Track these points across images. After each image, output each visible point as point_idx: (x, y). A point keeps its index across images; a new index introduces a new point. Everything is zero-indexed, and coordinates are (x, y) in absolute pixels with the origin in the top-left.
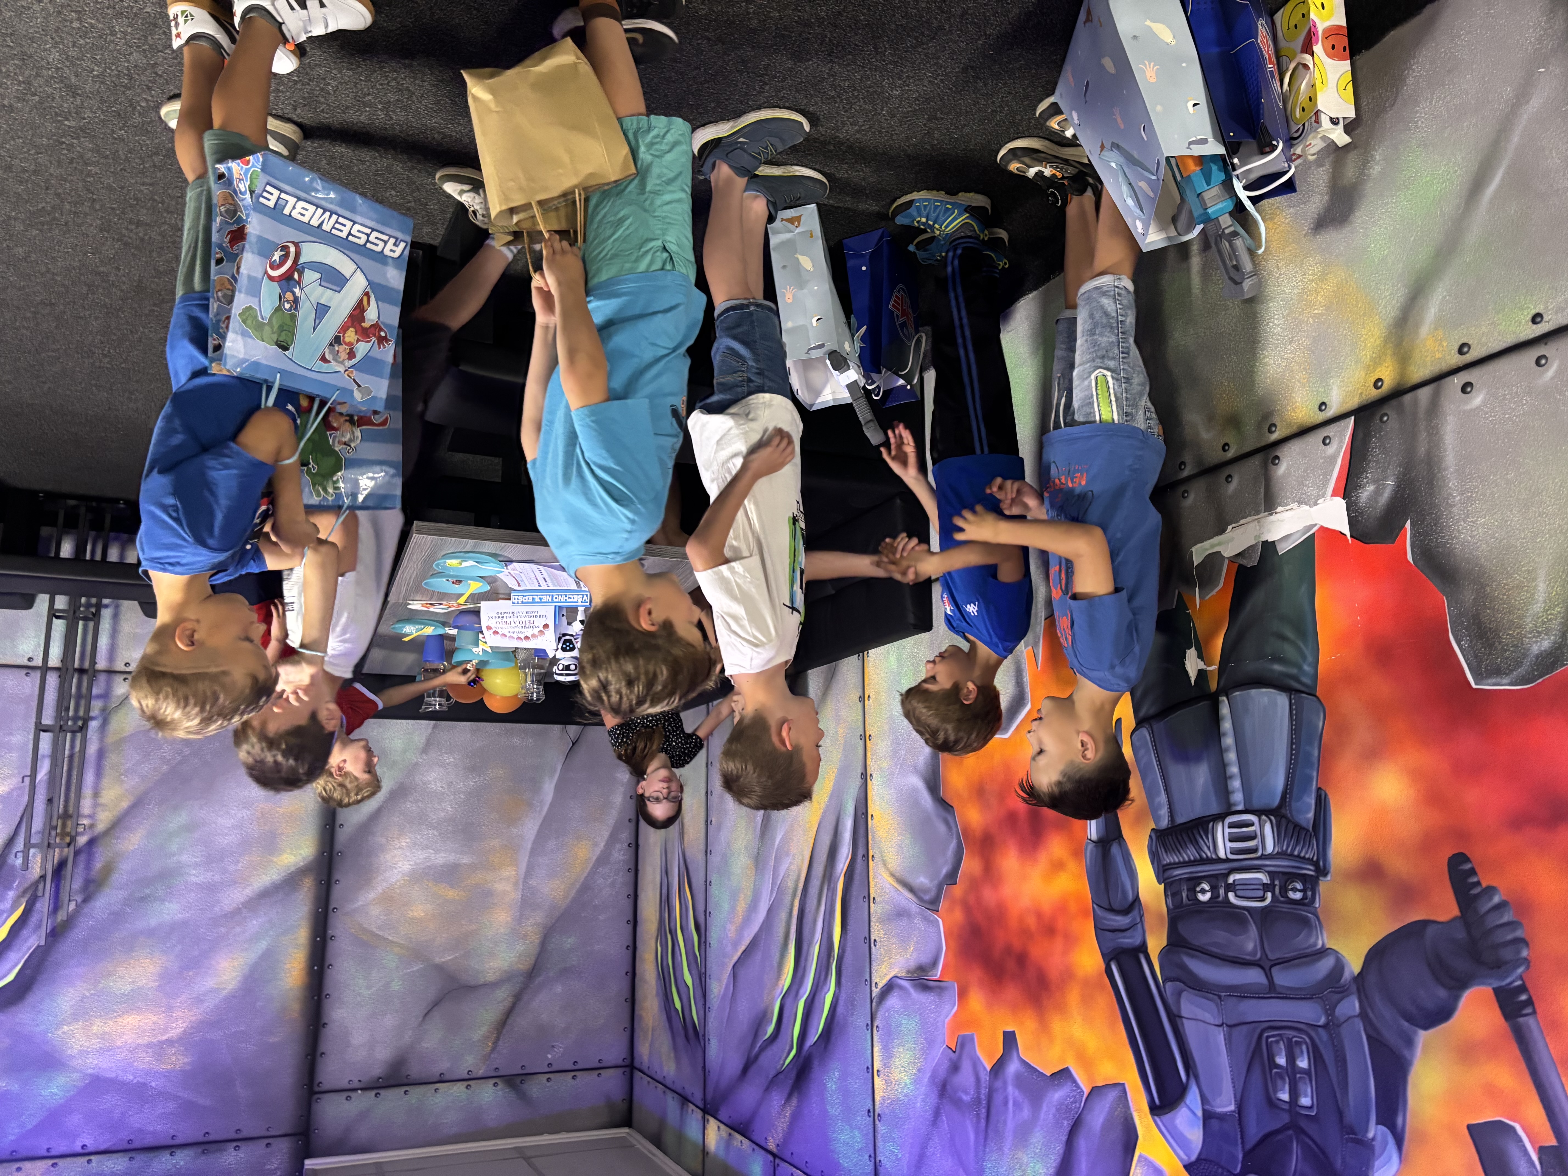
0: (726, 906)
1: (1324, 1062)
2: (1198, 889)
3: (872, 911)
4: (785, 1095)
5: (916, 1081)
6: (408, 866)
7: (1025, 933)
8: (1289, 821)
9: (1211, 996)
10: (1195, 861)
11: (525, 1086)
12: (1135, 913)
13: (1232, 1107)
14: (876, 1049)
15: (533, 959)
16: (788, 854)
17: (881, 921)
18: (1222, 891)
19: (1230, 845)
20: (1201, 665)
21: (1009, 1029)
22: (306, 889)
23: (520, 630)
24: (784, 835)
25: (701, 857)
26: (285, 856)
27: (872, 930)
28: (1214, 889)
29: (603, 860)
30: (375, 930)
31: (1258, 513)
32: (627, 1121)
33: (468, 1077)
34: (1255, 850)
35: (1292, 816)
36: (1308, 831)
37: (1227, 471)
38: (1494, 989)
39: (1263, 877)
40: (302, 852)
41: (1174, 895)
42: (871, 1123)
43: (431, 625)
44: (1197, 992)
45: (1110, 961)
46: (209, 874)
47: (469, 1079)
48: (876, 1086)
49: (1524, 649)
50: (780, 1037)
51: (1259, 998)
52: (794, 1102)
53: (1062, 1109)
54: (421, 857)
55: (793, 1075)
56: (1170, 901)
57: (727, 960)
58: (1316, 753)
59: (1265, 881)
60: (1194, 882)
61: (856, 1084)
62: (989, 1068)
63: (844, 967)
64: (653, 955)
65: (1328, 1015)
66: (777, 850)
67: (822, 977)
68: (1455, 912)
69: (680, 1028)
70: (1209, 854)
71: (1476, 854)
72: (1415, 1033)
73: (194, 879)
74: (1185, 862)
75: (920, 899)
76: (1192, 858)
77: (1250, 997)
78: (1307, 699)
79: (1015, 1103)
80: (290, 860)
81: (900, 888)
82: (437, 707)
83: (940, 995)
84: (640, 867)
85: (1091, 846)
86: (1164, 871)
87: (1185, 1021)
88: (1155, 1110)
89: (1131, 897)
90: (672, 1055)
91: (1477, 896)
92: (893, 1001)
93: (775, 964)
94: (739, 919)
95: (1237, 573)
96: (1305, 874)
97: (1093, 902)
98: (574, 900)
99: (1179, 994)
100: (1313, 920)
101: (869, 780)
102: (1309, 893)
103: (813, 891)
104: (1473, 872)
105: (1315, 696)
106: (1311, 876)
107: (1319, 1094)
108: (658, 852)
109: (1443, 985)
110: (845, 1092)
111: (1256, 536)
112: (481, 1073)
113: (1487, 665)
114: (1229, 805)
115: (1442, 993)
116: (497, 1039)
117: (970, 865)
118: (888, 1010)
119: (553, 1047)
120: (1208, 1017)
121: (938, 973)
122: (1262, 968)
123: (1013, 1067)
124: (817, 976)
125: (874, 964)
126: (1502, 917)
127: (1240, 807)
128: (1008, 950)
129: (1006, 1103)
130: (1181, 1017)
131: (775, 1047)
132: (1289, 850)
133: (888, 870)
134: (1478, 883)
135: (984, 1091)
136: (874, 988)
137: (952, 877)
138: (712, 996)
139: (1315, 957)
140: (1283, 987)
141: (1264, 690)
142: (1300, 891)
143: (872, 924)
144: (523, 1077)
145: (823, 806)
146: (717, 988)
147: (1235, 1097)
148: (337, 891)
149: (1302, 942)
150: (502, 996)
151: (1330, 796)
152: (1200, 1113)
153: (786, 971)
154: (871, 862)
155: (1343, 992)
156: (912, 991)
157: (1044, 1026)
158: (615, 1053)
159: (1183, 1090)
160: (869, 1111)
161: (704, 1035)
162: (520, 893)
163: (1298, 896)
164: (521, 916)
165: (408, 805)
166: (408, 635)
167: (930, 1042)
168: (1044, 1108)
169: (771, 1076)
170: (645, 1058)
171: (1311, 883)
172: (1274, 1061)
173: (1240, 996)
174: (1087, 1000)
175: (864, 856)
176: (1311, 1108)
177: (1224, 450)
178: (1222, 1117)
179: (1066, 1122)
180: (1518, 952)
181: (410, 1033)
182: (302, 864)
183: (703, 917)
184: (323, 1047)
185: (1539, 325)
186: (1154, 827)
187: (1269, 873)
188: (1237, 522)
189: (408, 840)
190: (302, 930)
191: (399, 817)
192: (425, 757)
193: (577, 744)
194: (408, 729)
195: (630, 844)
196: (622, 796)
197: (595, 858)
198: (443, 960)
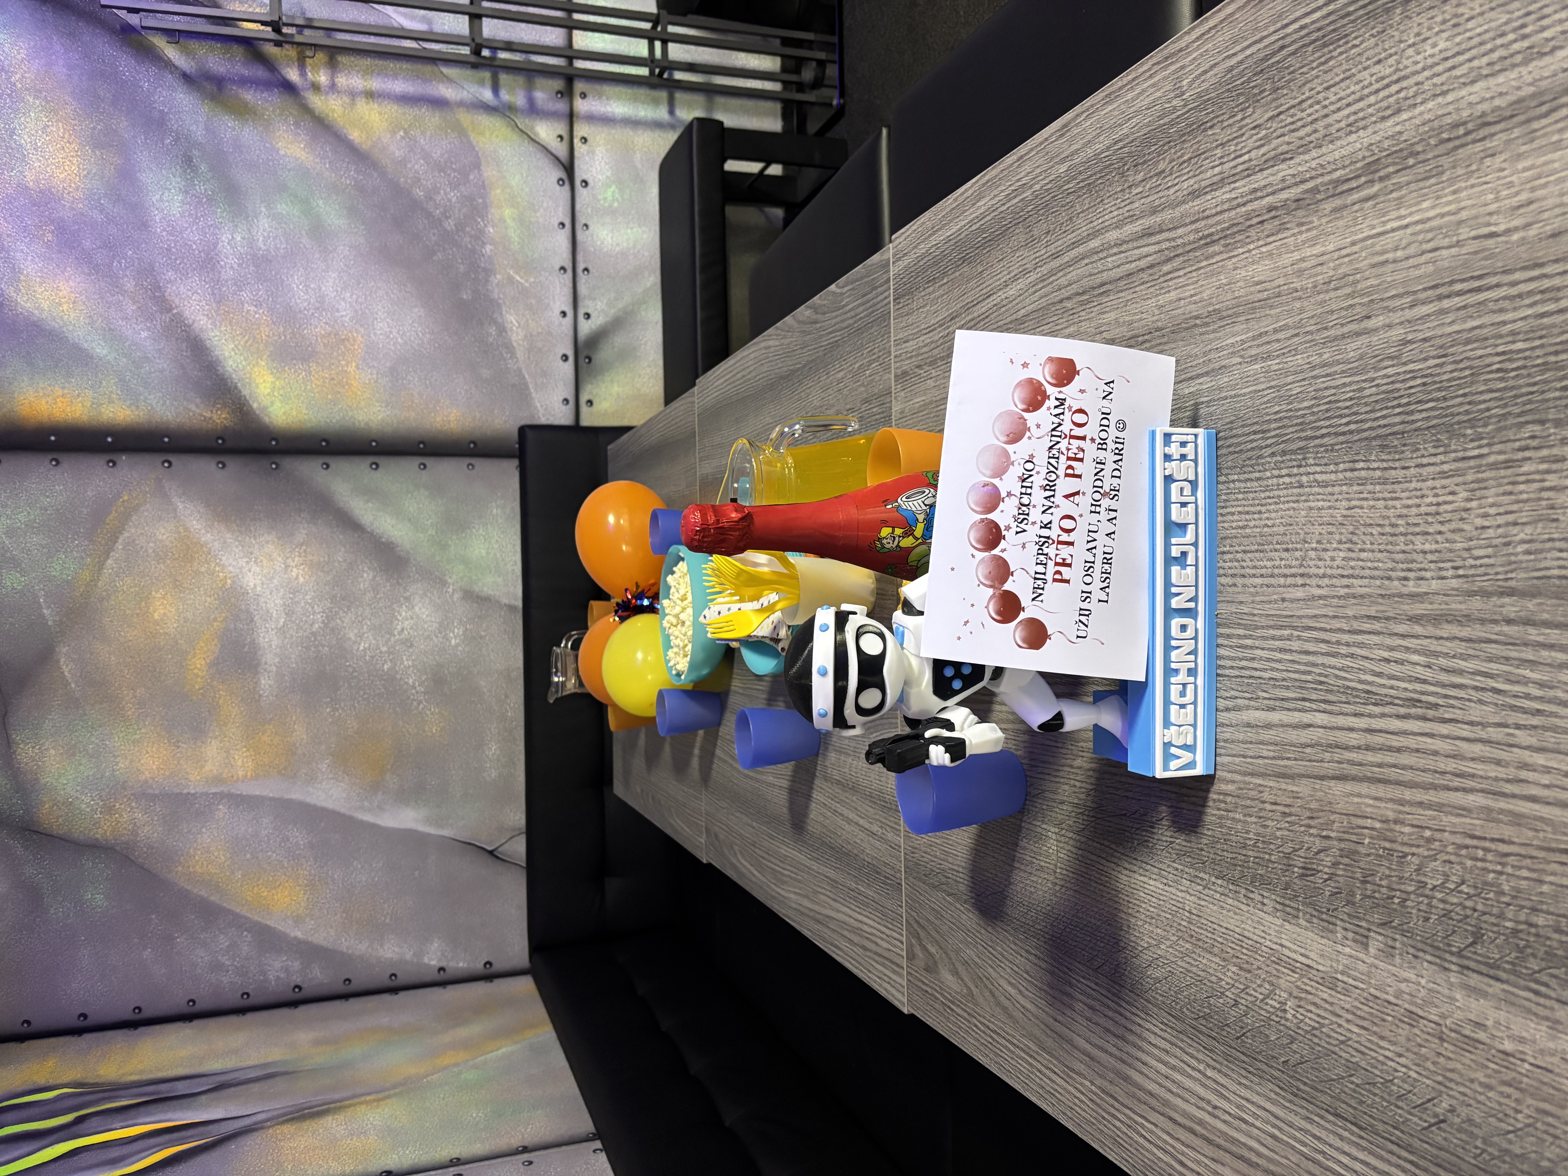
6: (252, 585)
15: (60, 831)
22: (208, 415)
26: (270, 379)
29: (268, 939)
30: (126, 534)
40: (278, 404)
46: (233, 261)
54: (271, 605)
73: (225, 237)
80: (261, 386)
84: (249, 1016)
98: (184, 896)
148: (205, 466)
162: (199, 790)
165: (368, 575)
182: (255, 405)
189: (301, 580)
190: (128, 412)
191: (345, 561)
192: (456, 596)
193: (490, 859)
194: (506, 565)
195: (300, 988)
196: (395, 957)
197: (271, 923)
198: (62, 660)
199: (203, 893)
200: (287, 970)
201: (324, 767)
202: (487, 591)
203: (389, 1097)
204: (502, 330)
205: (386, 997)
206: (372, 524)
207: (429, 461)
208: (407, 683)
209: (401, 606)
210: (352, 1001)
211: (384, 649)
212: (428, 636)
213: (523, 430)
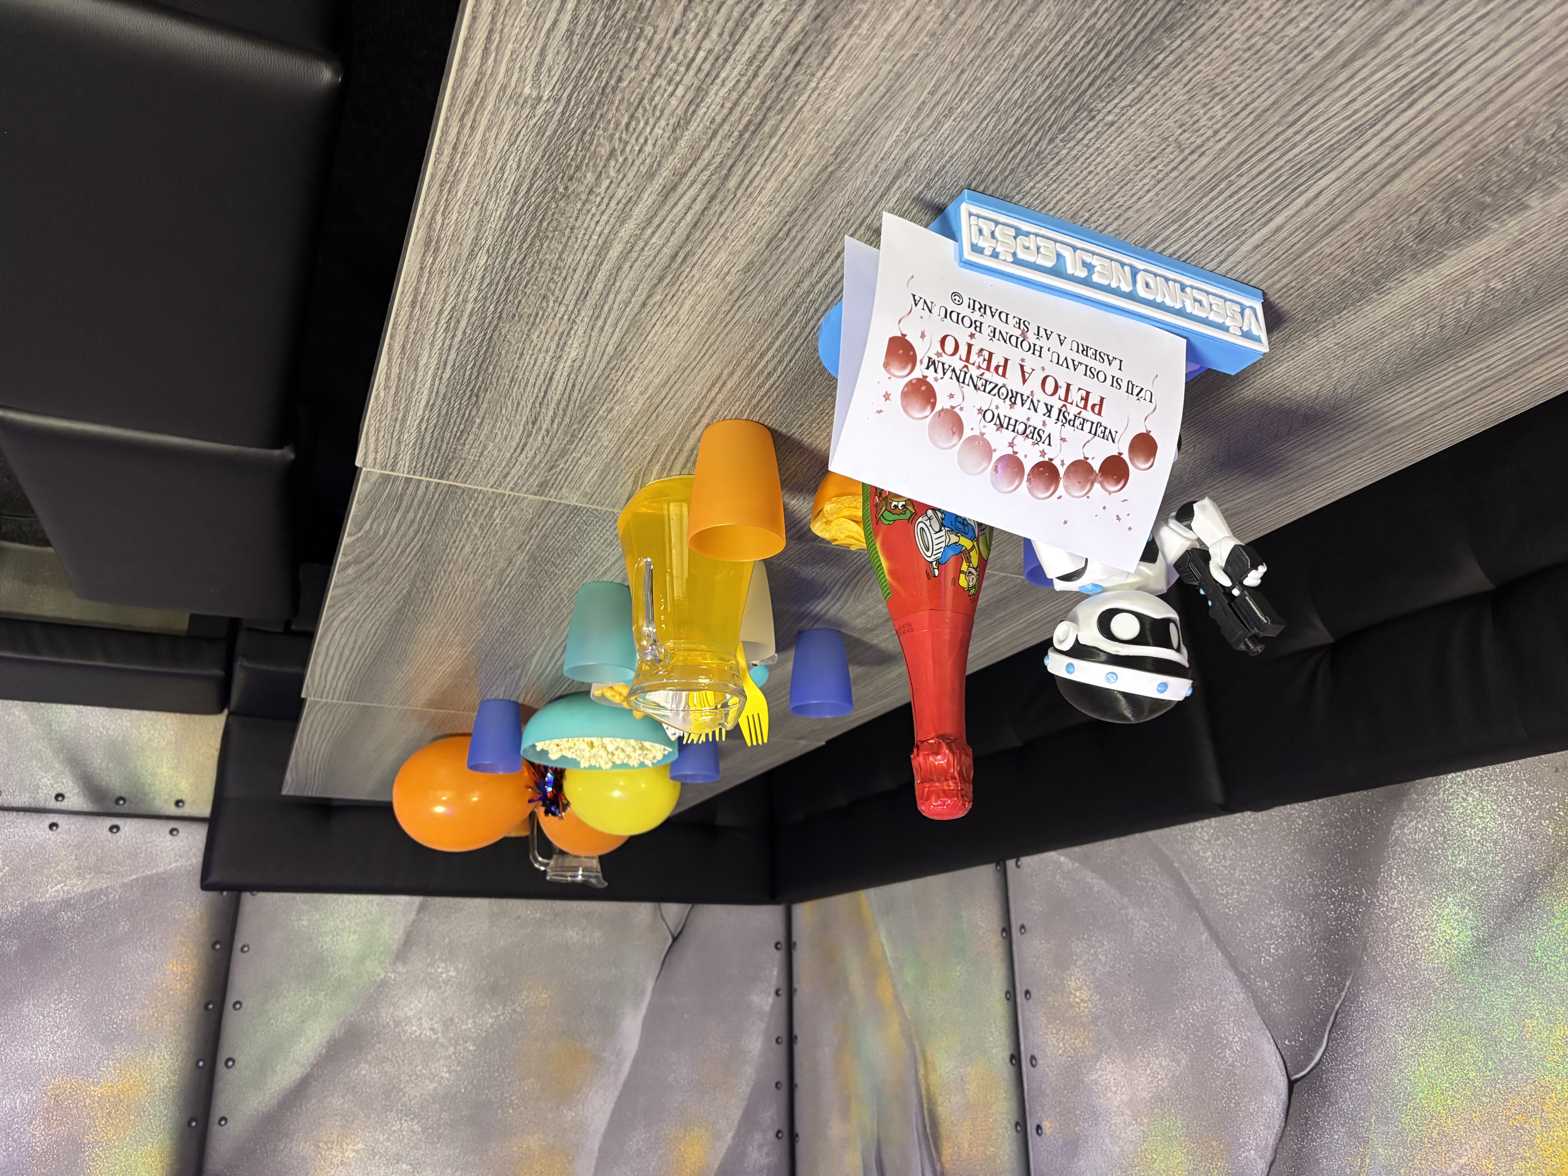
29: (731, 1166)
165: (364, 1070)
189: (360, 1146)
191: (343, 1096)
192: (401, 968)
193: (681, 939)
194: (370, 913)
195: (779, 1132)
196: (762, 1039)
197: (717, 1164)
200: (761, 1146)
201: (570, 1115)
202: (399, 934)
203: (923, 1053)
204: (67, 904)
205: (798, 1048)
206: (304, 1065)
207: (231, 999)
208: (492, 1025)
209: (405, 1032)
210: (798, 1080)
211: (451, 1049)
212: (444, 1001)
213: (206, 885)
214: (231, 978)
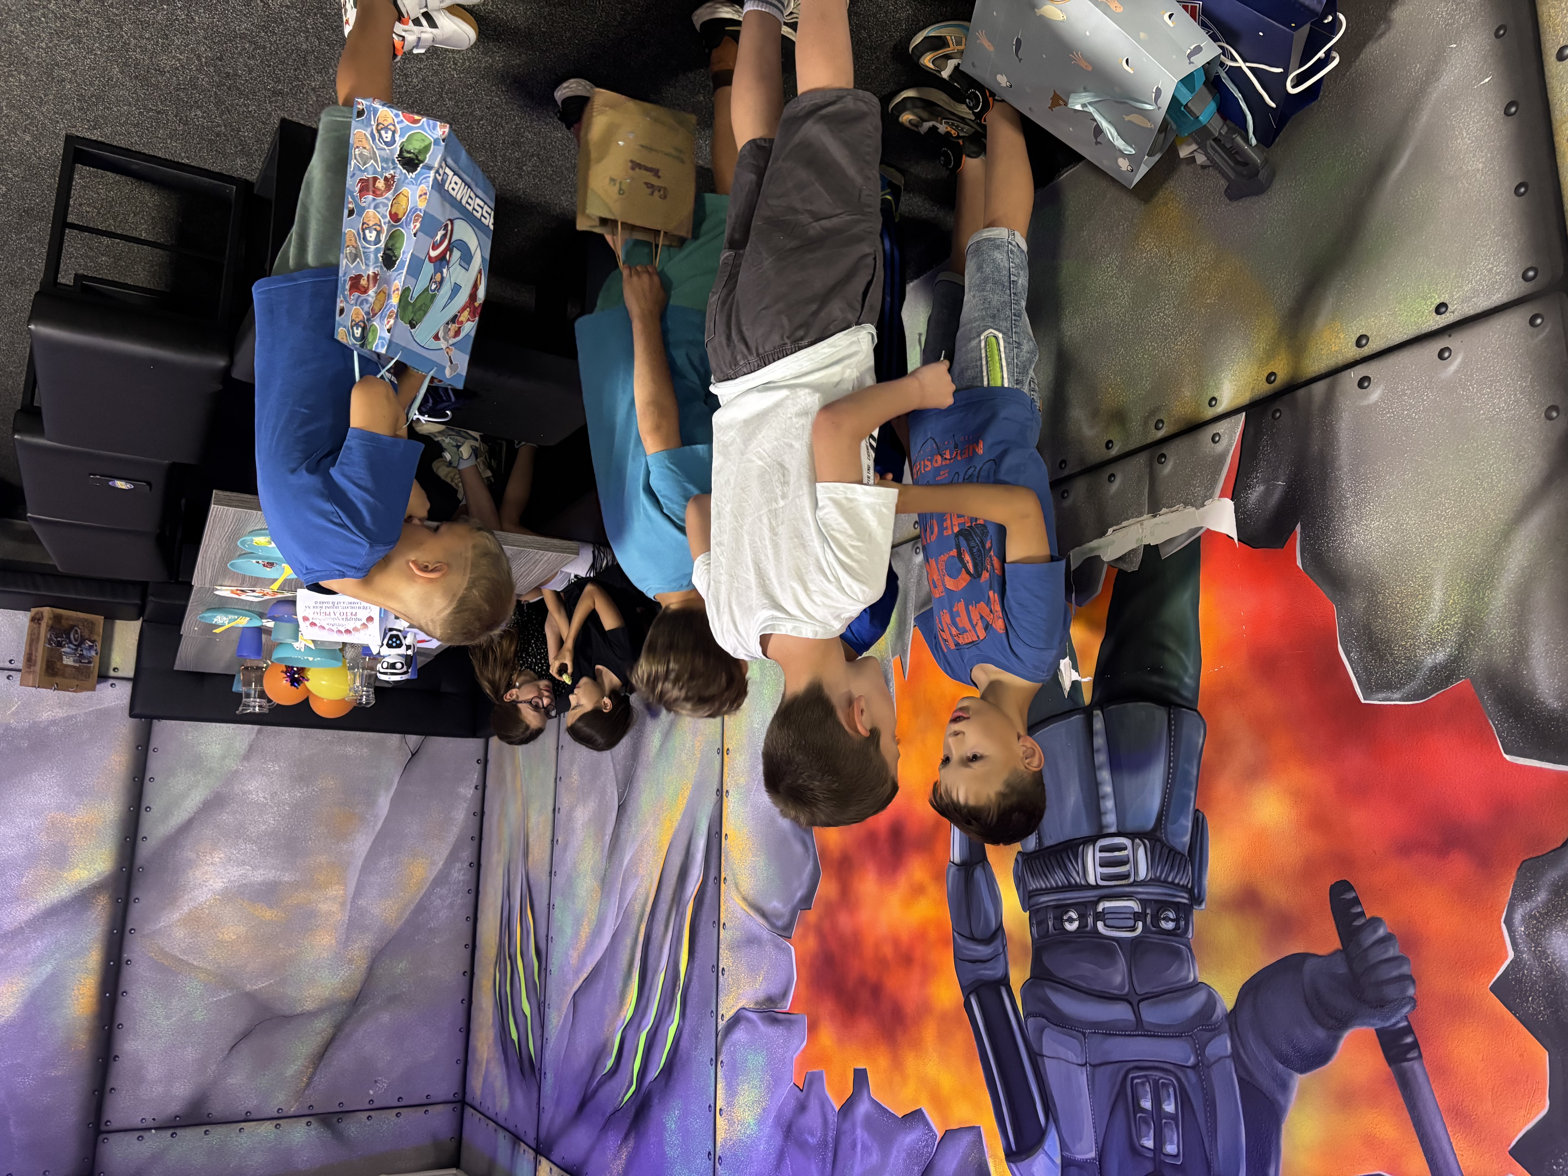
0: (569, 931)
1: (1192, 1105)
2: (1065, 918)
3: (721, 937)
4: (622, 1136)
5: (761, 1122)
6: (221, 884)
7: (882, 963)
8: (1163, 845)
9: (1074, 1032)
10: (1063, 887)
11: (342, 1125)
12: (997, 943)
13: (1093, 1155)
14: (719, 1086)
15: (359, 986)
16: (636, 876)
17: (731, 948)
18: (1090, 920)
19: (1100, 870)
20: (1075, 676)
21: (861, 1066)
22: (99, 908)
23: (341, 622)
24: (634, 855)
25: (545, 878)
26: (77, 871)
27: (721, 958)
28: (1082, 917)
29: (441, 880)
30: (178, 954)
31: (1141, 514)
32: (454, 1161)
33: (276, 1115)
34: (1126, 876)
35: (1167, 839)
36: (1183, 855)
37: (1110, 470)
38: (1376, 1030)
39: (1134, 905)
40: (96, 866)
41: (1039, 924)
42: (712, 1167)
43: (246, 616)
44: (1060, 1029)
45: (970, 994)
47: (279, 1118)
48: (718, 1126)
49: (1415, 661)
50: (620, 1071)
51: (1125, 1035)
52: (631, 1143)
53: (913, 1154)
54: (237, 874)
55: (632, 1114)
56: (1034, 930)
57: (567, 988)
58: (1195, 772)
59: (1136, 910)
60: (1061, 909)
61: (697, 1124)
62: (837, 1110)
63: (689, 997)
64: (491, 983)
65: (1197, 1055)
66: (626, 871)
67: (667, 1008)
68: (1337, 944)
69: (516, 1061)
70: (1078, 880)
71: (1362, 883)
72: (1290, 1076)
74: (1052, 888)
75: (772, 925)
76: (1060, 884)
77: (1116, 1035)
78: (1187, 713)
79: (864, 1147)
80: (83, 875)
81: (752, 913)
82: (257, 709)
83: (789, 1029)
84: (481, 889)
85: (953, 869)
86: (1030, 898)
87: (1046, 1059)
88: (1012, 1156)
89: (993, 925)
90: (506, 1090)
91: (1361, 928)
92: (740, 1035)
93: (617, 993)
94: (582, 945)
95: (1116, 579)
96: (1179, 903)
97: (953, 929)
98: (408, 922)
99: (1042, 1031)
100: (1185, 952)
101: (725, 797)
102: (1182, 923)
103: (661, 916)
104: (1356, 901)
105: (1196, 710)
106: (1185, 904)
107: (1185, 1142)
108: (500, 871)
109: (1321, 1024)
110: (685, 1132)
111: (1137, 541)
112: (292, 1111)
113: (1377, 678)
114: (1101, 827)
115: (1320, 1033)
116: (313, 1074)
117: (827, 888)
118: (734, 1045)
119: (376, 1082)
120: (1071, 1056)
121: (788, 1005)
122: (1130, 1003)
123: (863, 1108)
124: (660, 1008)
125: (721, 994)
126: (1386, 951)
127: (1113, 830)
128: (862, 981)
129: (854, 1146)
130: (1043, 1056)
131: (613, 1084)
132: (1163, 876)
133: (740, 893)
134: (1362, 914)
135: (831, 1134)
136: (720, 1020)
137: (806, 901)
138: (551, 1027)
139: (1187, 991)
140: (1151, 1023)
141: (1141, 704)
142: (1172, 920)
143: (721, 950)
144: (341, 1116)
145: (676, 824)
146: (556, 1019)
147: (1096, 1143)
148: (136, 909)
149: (1173, 975)
150: (322, 1026)
151: (1208, 819)
152: (1058, 1161)
153: (628, 1001)
154: (723, 885)
155: (1214, 1030)
156: (760, 1023)
157: (897, 1064)
158: (445, 1088)
159: (1042, 1134)
160: (709, 1153)
161: (540, 1069)
162: (347, 914)
163: (1170, 925)
164: (347, 938)
165: (225, 816)
166: (218, 626)
167: (776, 1081)
168: (894, 1153)
169: (608, 1115)
170: (478, 1092)
171: (1184, 912)
172: (1139, 1105)
173: (1106, 1034)
174: (943, 1037)
175: (715, 878)
176: (1176, 1156)
177: (1108, 447)
178: (1082, 1165)
179: (916, 1168)
180: (1404, 990)
181: (213, 1067)
182: (96, 880)
183: (545, 942)
184: (112, 1083)
185: (1443, 316)
186: (1020, 849)
187: (1141, 900)
188: (1119, 524)
189: (222, 855)
190: (94, 953)
191: (213, 829)
192: (246, 764)
193: (417, 756)
194: (228, 733)
195: (471, 864)
196: (464, 812)
197: (432, 878)
198: (255, 987)
199: (408, 913)
200: (460, 870)
201: (345, 847)
202: (245, 746)
203: (527, 813)
204: (53, 722)
205: (485, 817)
206: (190, 812)
207: (149, 775)
208: (300, 797)
209: (248, 798)
210: (484, 835)
211: (275, 809)
212: (271, 783)
213: (132, 715)
214: (148, 765)
